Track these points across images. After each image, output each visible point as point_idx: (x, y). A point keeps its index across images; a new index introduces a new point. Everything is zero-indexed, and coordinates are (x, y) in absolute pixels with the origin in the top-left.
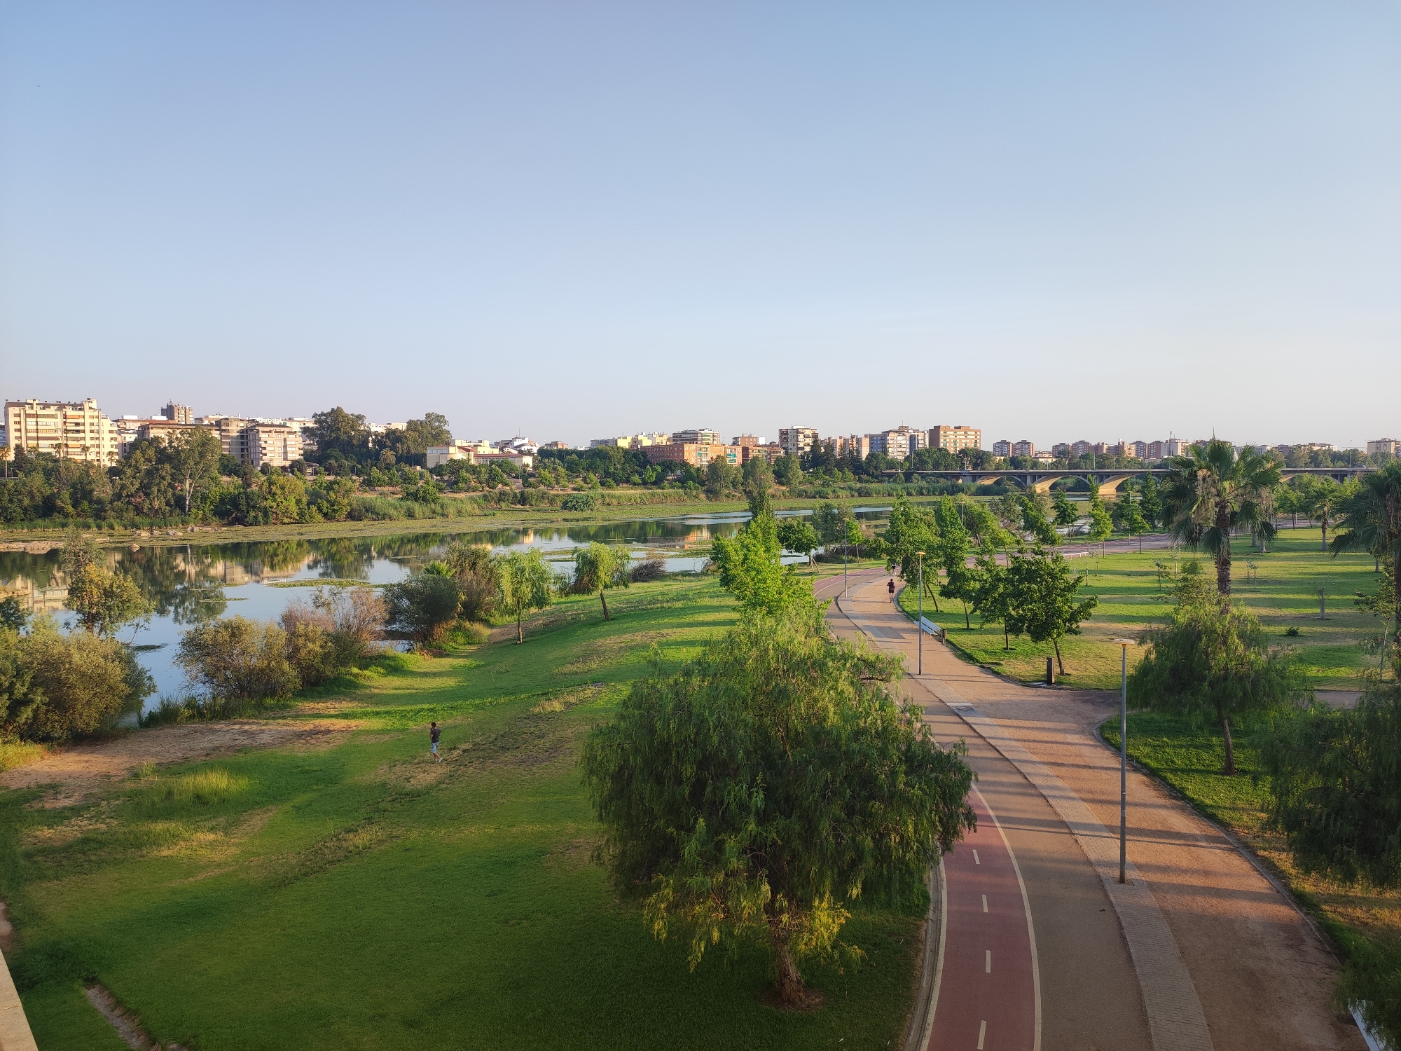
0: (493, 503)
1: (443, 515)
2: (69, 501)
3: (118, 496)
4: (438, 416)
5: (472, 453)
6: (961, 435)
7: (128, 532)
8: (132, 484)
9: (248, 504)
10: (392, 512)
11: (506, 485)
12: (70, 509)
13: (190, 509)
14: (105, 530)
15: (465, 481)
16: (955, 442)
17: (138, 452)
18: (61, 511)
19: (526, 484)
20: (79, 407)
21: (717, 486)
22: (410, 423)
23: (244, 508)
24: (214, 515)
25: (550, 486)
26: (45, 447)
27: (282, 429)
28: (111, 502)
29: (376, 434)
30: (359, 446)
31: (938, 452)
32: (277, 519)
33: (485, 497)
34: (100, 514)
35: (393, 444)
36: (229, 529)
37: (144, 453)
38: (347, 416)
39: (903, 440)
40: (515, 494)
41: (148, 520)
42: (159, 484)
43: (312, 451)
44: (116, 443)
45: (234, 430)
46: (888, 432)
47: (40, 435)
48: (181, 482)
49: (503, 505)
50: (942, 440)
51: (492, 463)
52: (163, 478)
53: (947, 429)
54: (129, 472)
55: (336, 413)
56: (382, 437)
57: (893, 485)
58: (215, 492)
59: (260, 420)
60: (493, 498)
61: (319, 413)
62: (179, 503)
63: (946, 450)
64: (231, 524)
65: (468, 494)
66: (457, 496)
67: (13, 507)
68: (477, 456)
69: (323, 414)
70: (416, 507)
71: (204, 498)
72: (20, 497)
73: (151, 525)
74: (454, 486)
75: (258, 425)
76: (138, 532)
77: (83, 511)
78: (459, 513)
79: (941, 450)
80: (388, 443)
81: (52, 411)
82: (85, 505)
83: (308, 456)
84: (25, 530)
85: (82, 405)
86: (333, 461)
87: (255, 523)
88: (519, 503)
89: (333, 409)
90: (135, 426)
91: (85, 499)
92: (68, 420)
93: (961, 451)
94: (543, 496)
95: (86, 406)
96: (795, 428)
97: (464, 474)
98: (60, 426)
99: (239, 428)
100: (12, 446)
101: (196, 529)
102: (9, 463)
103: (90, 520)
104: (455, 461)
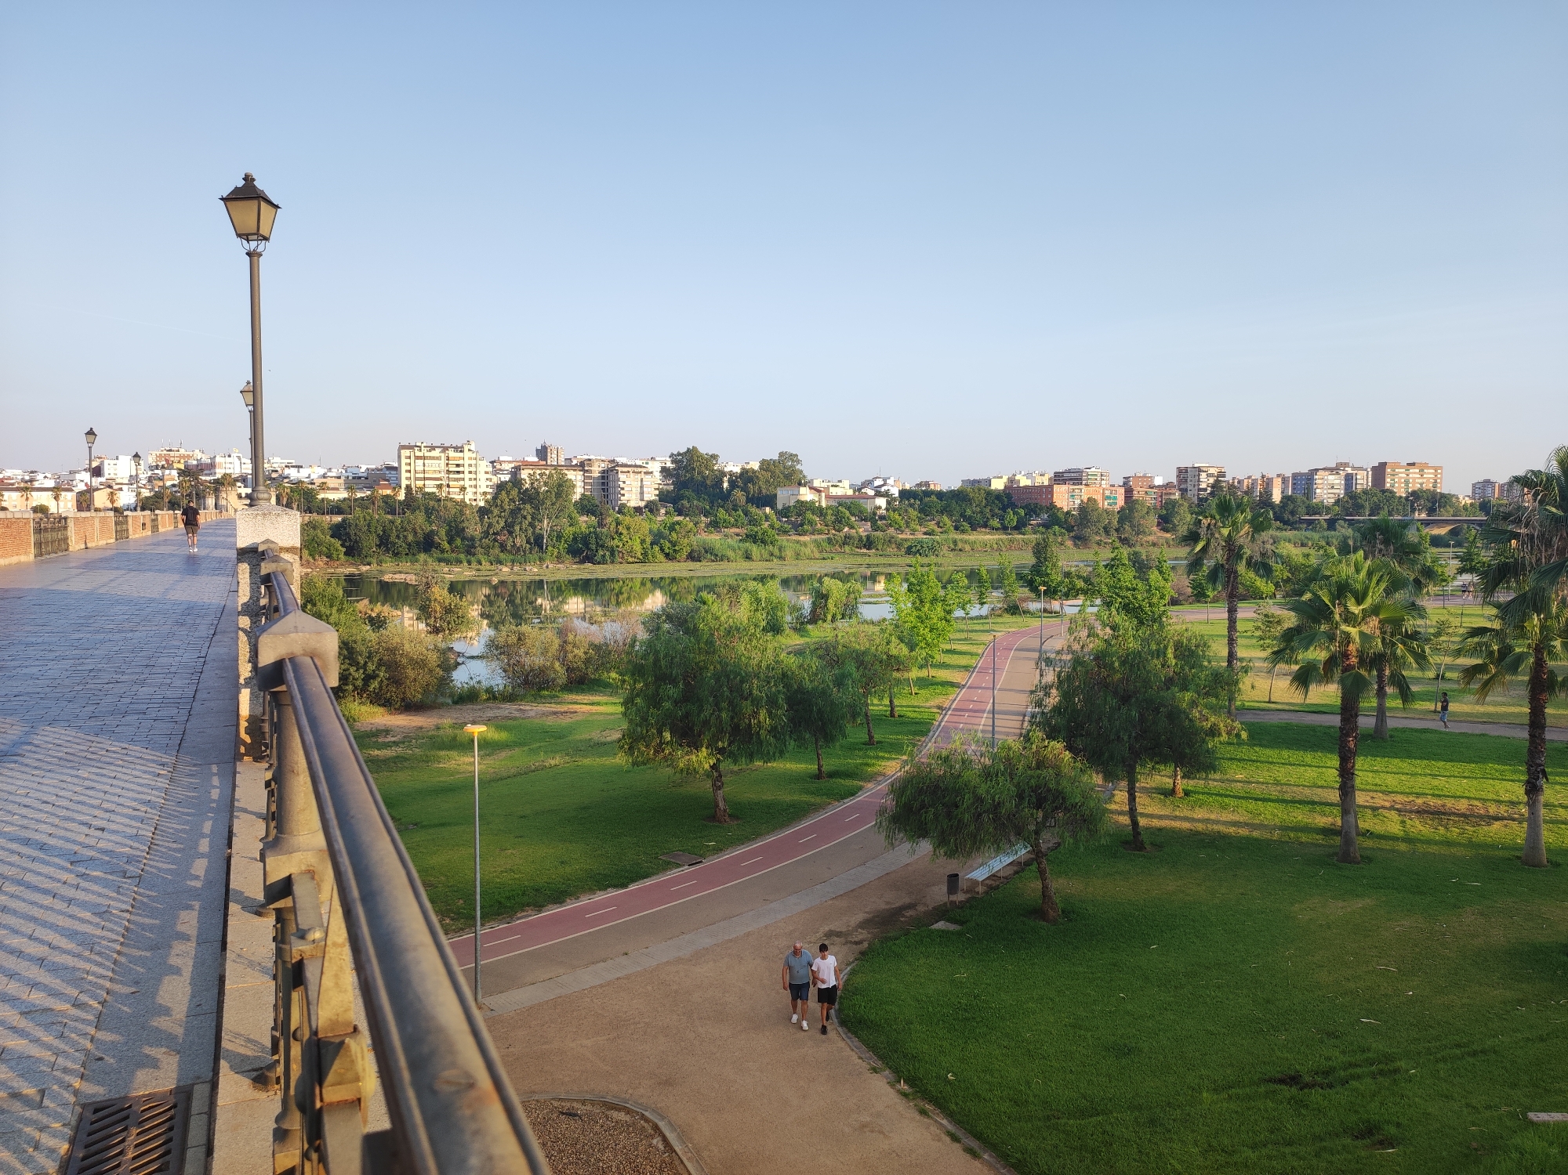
0: (837, 547)
1: (781, 558)
2: (445, 538)
3: (486, 534)
4: (791, 455)
5: (823, 494)
6: (1415, 473)
7: (493, 567)
8: (498, 522)
9: (597, 543)
10: (730, 554)
11: (852, 527)
12: (446, 546)
13: (547, 547)
14: (474, 565)
15: (811, 523)
16: (1407, 482)
17: (503, 493)
18: (438, 546)
19: (875, 528)
20: (459, 449)
21: (1087, 532)
22: (763, 462)
23: (594, 547)
24: (568, 553)
25: (899, 529)
26: (431, 488)
27: (639, 470)
28: (481, 540)
29: (731, 474)
30: (712, 486)
31: (1380, 494)
32: (623, 558)
33: (830, 541)
34: (470, 551)
35: (745, 484)
36: (579, 566)
37: (508, 493)
38: (701, 456)
39: (1337, 481)
40: (861, 537)
41: (512, 557)
42: (521, 523)
43: (668, 491)
44: (491, 484)
45: (596, 470)
46: (1317, 470)
47: (427, 476)
48: (541, 521)
49: (847, 548)
50: (1388, 480)
51: (840, 504)
52: (525, 518)
53: (1397, 465)
54: (496, 511)
55: (691, 453)
56: (736, 477)
57: (1309, 534)
58: (569, 531)
59: (621, 460)
60: (837, 541)
61: (676, 453)
62: (537, 542)
63: (1392, 492)
64: (582, 562)
65: (813, 537)
66: (802, 538)
67: (400, 542)
68: (828, 497)
69: (679, 454)
70: (755, 550)
71: (559, 537)
72: (405, 533)
73: (513, 561)
74: (799, 528)
75: (618, 465)
76: (500, 567)
77: (456, 547)
78: (798, 556)
79: (1384, 491)
80: (740, 484)
81: (436, 453)
82: (458, 541)
83: (664, 497)
84: (409, 564)
85: (462, 447)
86: (685, 502)
87: (603, 562)
88: (865, 546)
89: (688, 449)
90: (508, 467)
91: (459, 536)
92: (450, 462)
93: (1414, 493)
94: (890, 541)
95: (466, 448)
96: (1196, 465)
97: (809, 515)
98: (443, 467)
99: (601, 469)
100: (403, 486)
101: (551, 566)
102: (400, 502)
103: (462, 556)
104: (802, 502)
